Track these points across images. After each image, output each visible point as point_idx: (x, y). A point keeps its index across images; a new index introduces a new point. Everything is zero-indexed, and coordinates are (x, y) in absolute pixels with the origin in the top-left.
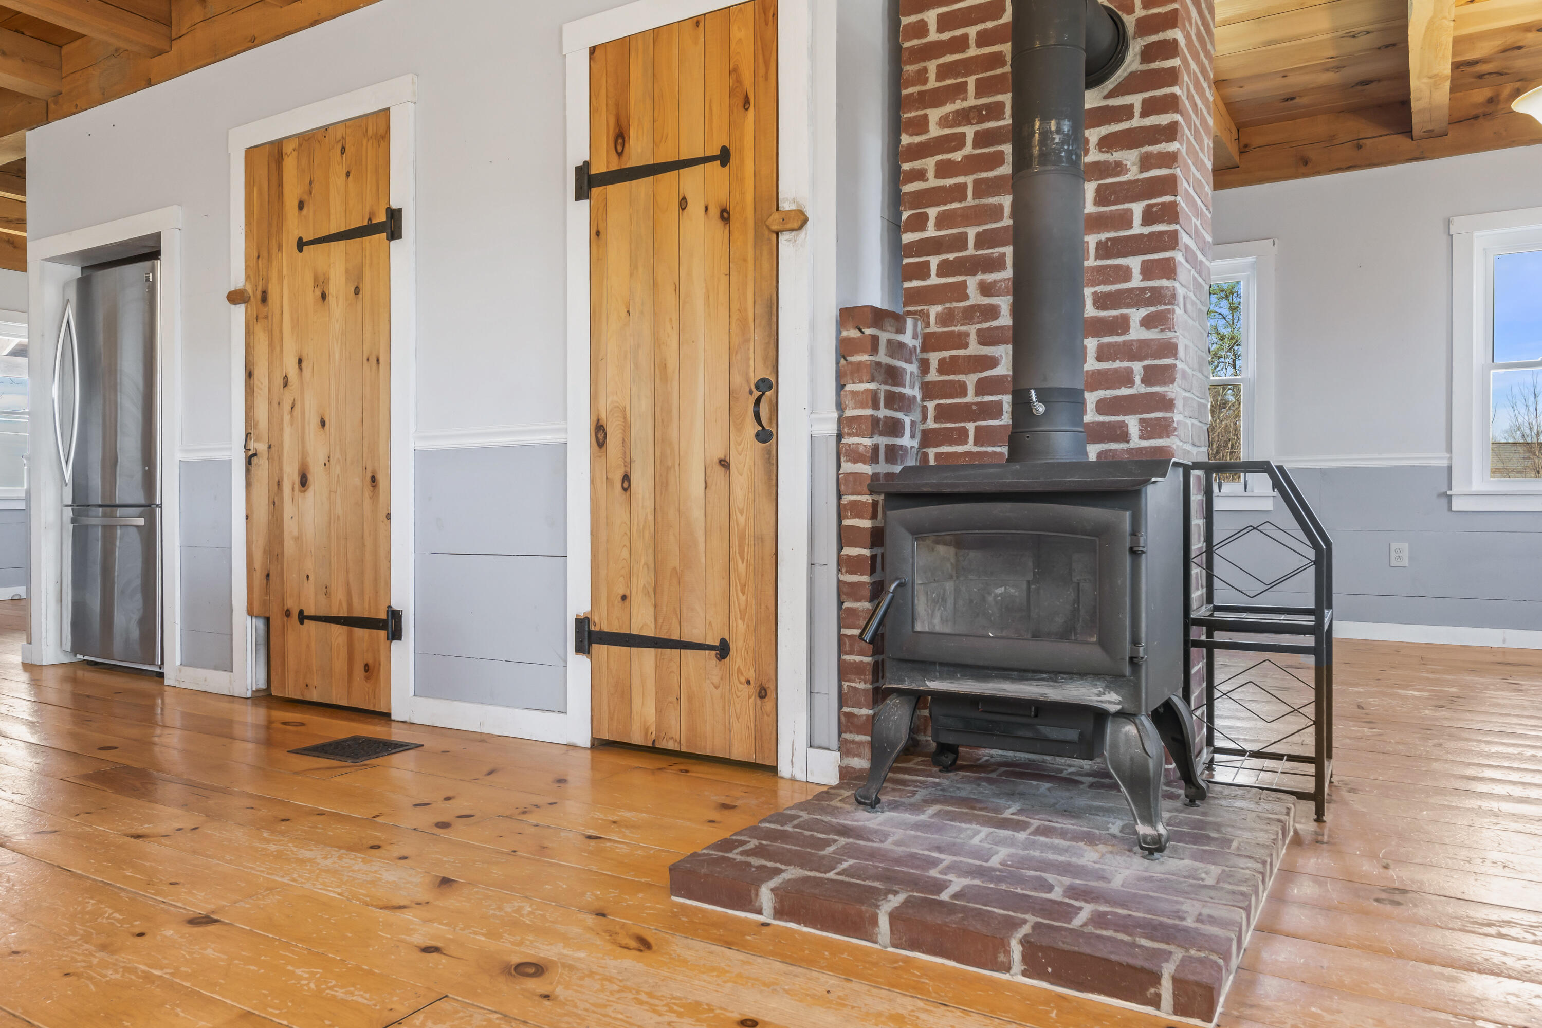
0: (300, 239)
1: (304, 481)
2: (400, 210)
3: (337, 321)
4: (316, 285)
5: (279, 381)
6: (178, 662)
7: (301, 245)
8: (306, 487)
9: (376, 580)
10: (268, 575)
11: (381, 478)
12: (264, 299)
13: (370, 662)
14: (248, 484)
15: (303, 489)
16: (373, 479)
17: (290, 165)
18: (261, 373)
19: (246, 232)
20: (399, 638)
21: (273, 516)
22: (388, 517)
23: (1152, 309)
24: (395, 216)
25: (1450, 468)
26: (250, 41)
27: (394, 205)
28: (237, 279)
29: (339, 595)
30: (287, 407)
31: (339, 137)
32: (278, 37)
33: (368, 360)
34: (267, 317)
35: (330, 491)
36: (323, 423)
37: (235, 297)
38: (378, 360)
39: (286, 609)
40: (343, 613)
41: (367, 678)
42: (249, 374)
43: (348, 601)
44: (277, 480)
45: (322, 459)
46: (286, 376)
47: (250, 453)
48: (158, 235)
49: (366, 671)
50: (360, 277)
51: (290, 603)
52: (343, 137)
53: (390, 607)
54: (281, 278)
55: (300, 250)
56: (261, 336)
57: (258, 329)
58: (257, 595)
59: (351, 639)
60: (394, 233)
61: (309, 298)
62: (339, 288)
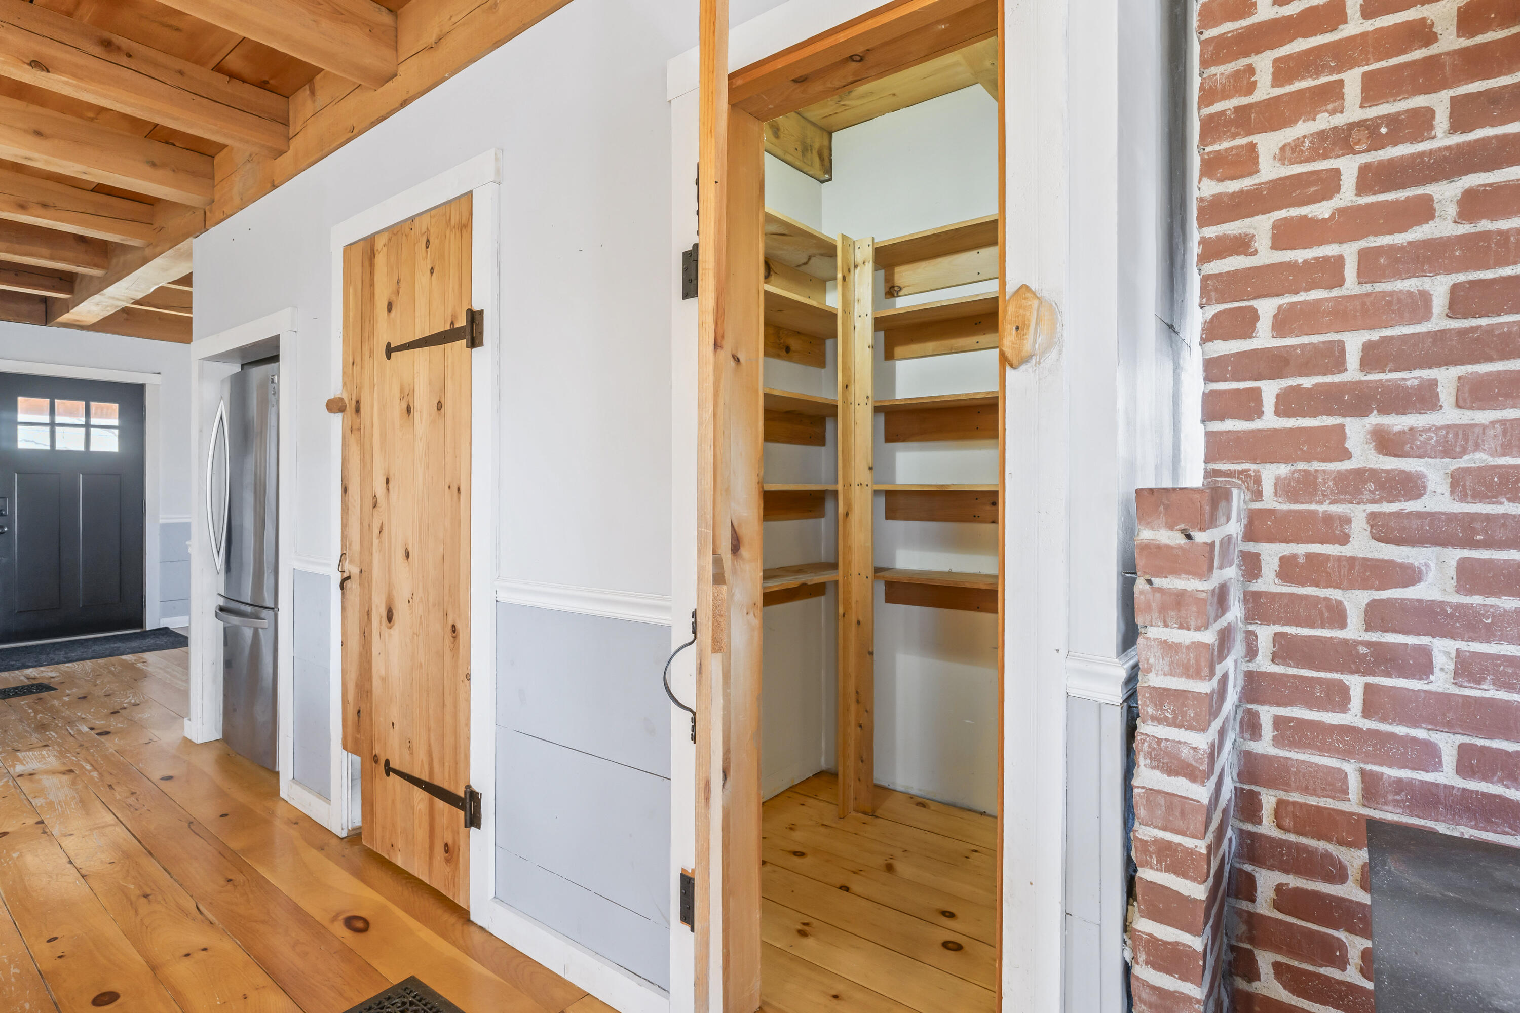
0: (389, 344)
1: (390, 618)
2: (481, 312)
3: (421, 440)
4: (402, 398)
5: (369, 502)
6: (290, 776)
7: (390, 351)
8: (392, 623)
9: (456, 748)
10: (359, 712)
11: (459, 627)
12: (358, 410)
13: (450, 842)
14: (343, 608)
15: (389, 624)
16: (454, 629)
17: (380, 260)
18: (354, 488)
19: (343, 336)
20: (478, 826)
21: (364, 649)
22: (468, 677)
24: (475, 318)
26: (349, 132)
27: (476, 308)
28: (335, 388)
29: (421, 754)
30: (376, 531)
31: (424, 229)
32: (373, 124)
33: (449, 487)
34: (360, 429)
35: (414, 634)
36: (408, 555)
37: (335, 406)
38: (459, 489)
39: (374, 754)
40: (425, 777)
41: (448, 861)
42: (345, 490)
43: (429, 765)
44: (367, 609)
45: (407, 595)
46: (375, 496)
47: (346, 575)
48: (277, 339)
49: (447, 852)
50: (443, 390)
51: (377, 751)
52: (427, 229)
53: (468, 786)
54: (372, 386)
55: (389, 357)
56: (354, 449)
57: (352, 440)
58: (350, 730)
59: (431, 808)
60: (475, 341)
61: (397, 408)
62: (422, 402)
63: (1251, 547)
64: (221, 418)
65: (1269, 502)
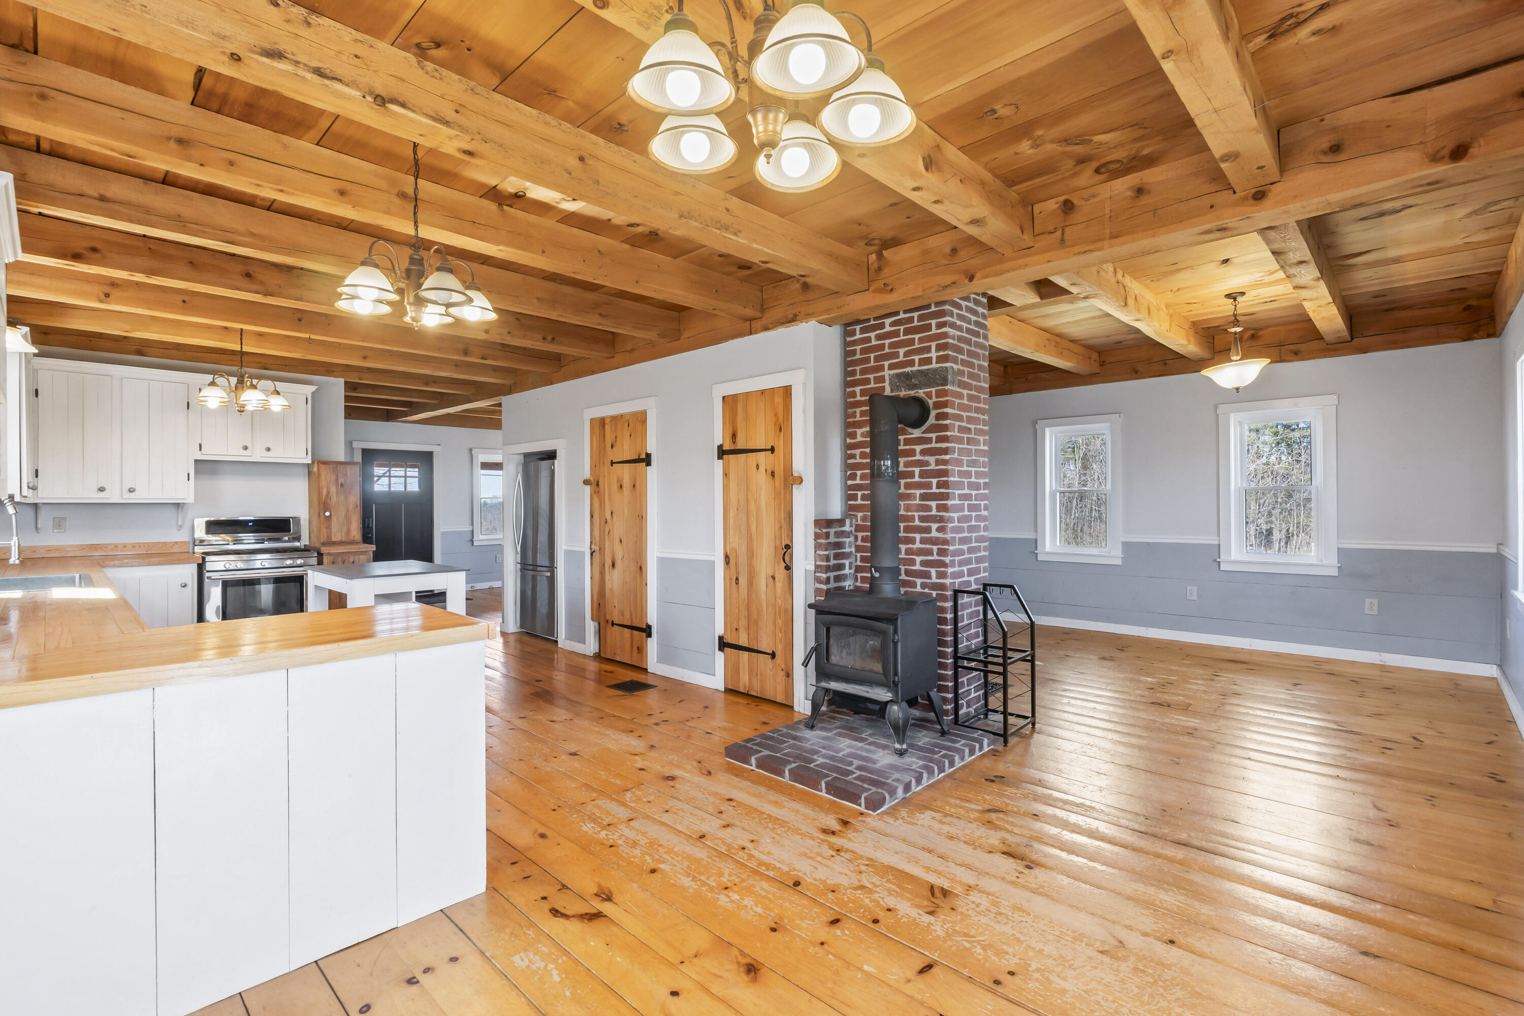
0: (612, 461)
1: (613, 565)
2: (650, 454)
3: (626, 498)
4: (618, 482)
5: (604, 521)
6: (564, 637)
7: (612, 463)
8: (614, 568)
9: (641, 611)
10: (599, 604)
11: (643, 567)
12: (598, 485)
13: (639, 646)
14: (592, 564)
16: (641, 567)
17: (608, 428)
18: (596, 516)
19: (590, 455)
20: (651, 637)
21: (601, 579)
22: (646, 584)
23: (940, 524)
24: (648, 456)
25: (1219, 545)
27: (649, 452)
28: (587, 474)
29: (627, 615)
30: (607, 532)
31: (627, 420)
33: (638, 516)
34: (599, 493)
35: (624, 571)
36: (621, 541)
37: (586, 482)
38: (642, 517)
39: (606, 619)
40: (629, 624)
41: (638, 653)
42: (592, 516)
43: (630, 619)
44: (603, 563)
45: (621, 556)
46: (606, 519)
47: (592, 550)
48: (555, 450)
49: (638, 650)
50: (635, 480)
51: (608, 617)
52: (629, 420)
53: (647, 623)
54: (604, 476)
55: (612, 466)
56: (596, 500)
57: (595, 497)
58: (595, 612)
59: (632, 635)
60: (649, 464)
61: (615, 487)
62: (627, 483)
63: (856, 534)
65: (860, 522)
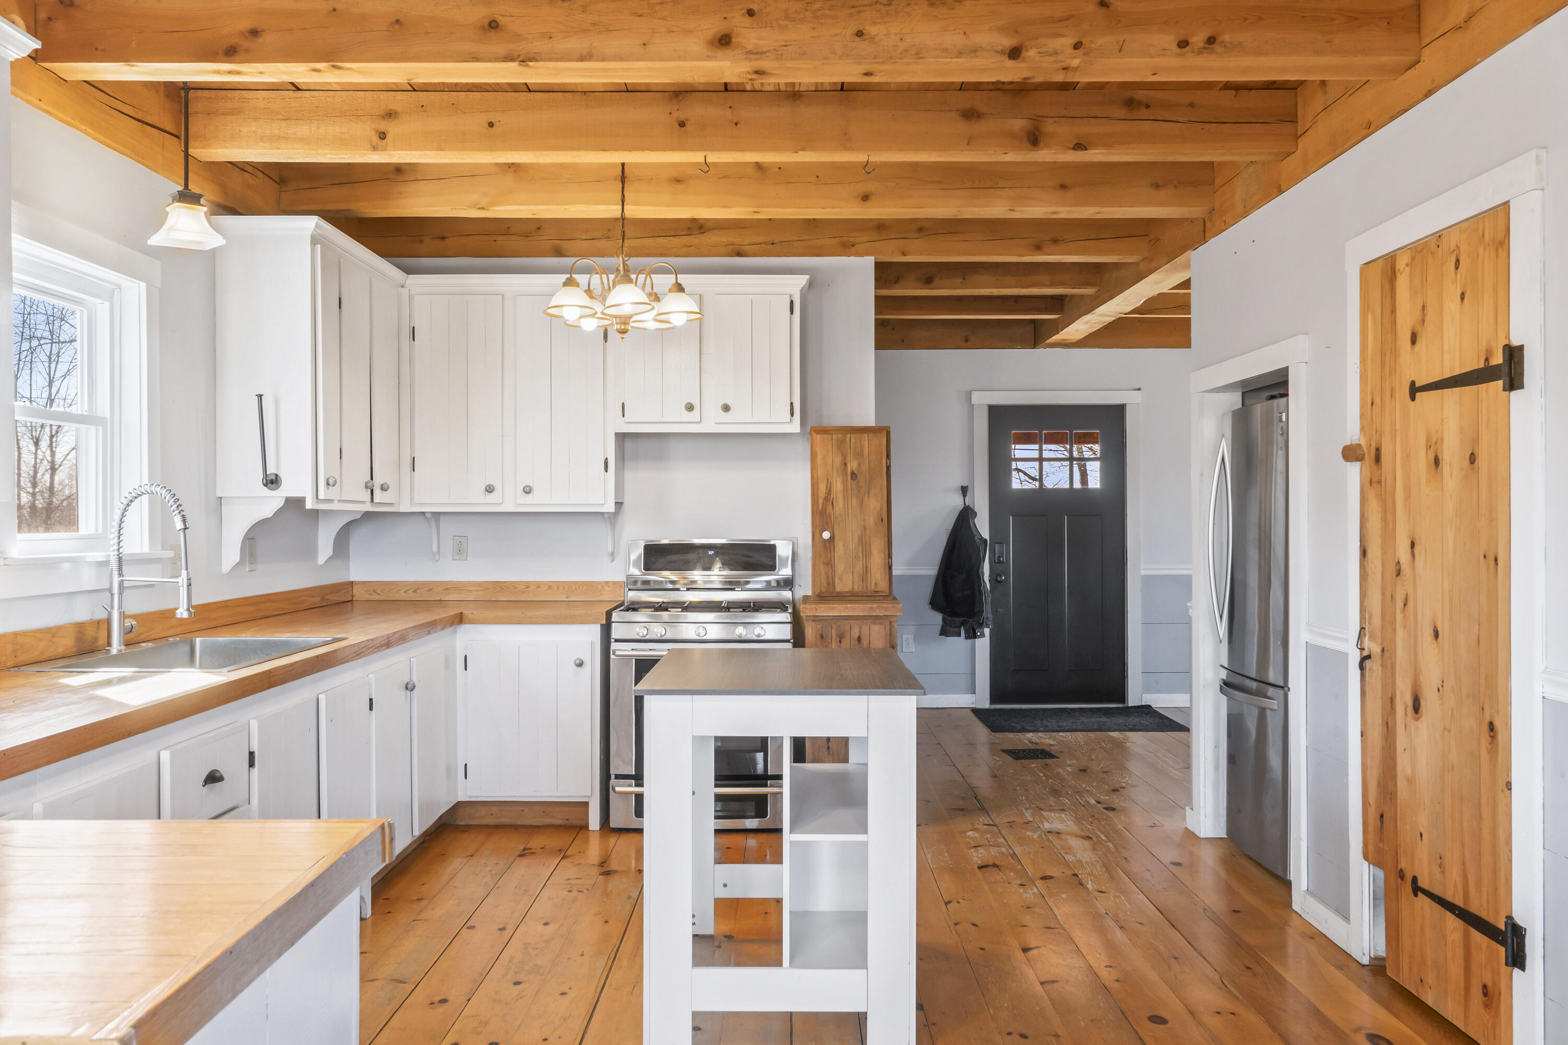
0: (1413, 383)
1: (1417, 708)
2: (1521, 348)
3: (1451, 497)
4: (1429, 447)
5: (1392, 569)
6: (1304, 887)
7: (1414, 390)
8: (1419, 715)
9: (1495, 870)
10: (1382, 816)
11: (1498, 724)
12: (1378, 459)
13: (1489, 984)
14: (1363, 693)
15: (1416, 716)
16: (1491, 727)
17: (1403, 283)
18: (1375, 552)
19: (1361, 371)
20: (1522, 967)
21: (1386, 742)
22: (1509, 785)
24: (1514, 354)
26: (1366, 128)
27: (1515, 342)
28: (1352, 432)
29: (1454, 874)
30: (1400, 604)
31: (1453, 247)
32: (1393, 118)
33: (1485, 556)
34: (1380, 482)
35: (1445, 729)
36: (1436, 635)
37: (1351, 453)
38: (1496, 560)
39: (1399, 868)
40: (1459, 901)
41: (1487, 1006)
42: (1364, 553)
43: (1464, 888)
44: (1390, 695)
45: (1436, 682)
46: (1399, 562)
47: (1366, 653)
48: (1286, 369)
49: (1485, 994)
50: (1476, 440)
51: (1403, 864)
52: (1457, 246)
53: (1510, 918)
54: (1394, 432)
55: (1413, 398)
56: (1374, 506)
57: (1371, 495)
58: (1371, 837)
59: (1467, 941)
60: (1514, 382)
61: (1422, 461)
62: (1452, 453)
64: (1223, 460)
